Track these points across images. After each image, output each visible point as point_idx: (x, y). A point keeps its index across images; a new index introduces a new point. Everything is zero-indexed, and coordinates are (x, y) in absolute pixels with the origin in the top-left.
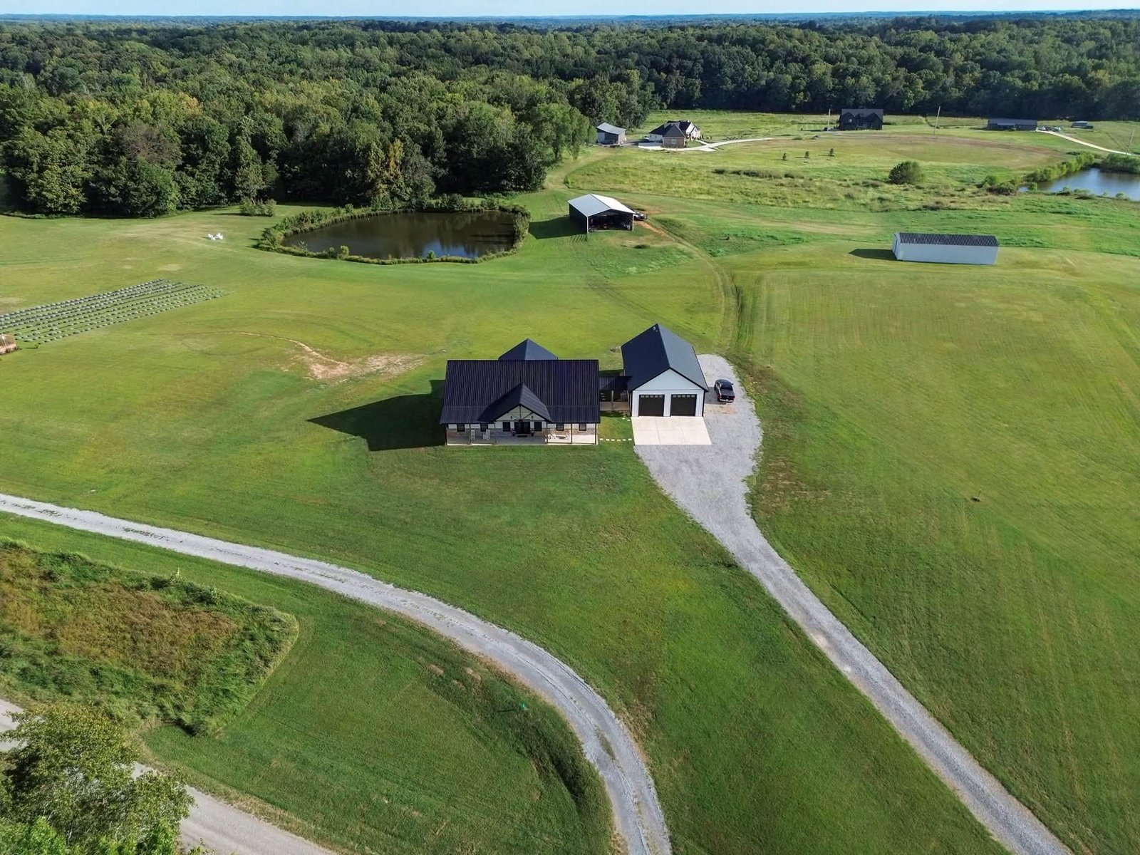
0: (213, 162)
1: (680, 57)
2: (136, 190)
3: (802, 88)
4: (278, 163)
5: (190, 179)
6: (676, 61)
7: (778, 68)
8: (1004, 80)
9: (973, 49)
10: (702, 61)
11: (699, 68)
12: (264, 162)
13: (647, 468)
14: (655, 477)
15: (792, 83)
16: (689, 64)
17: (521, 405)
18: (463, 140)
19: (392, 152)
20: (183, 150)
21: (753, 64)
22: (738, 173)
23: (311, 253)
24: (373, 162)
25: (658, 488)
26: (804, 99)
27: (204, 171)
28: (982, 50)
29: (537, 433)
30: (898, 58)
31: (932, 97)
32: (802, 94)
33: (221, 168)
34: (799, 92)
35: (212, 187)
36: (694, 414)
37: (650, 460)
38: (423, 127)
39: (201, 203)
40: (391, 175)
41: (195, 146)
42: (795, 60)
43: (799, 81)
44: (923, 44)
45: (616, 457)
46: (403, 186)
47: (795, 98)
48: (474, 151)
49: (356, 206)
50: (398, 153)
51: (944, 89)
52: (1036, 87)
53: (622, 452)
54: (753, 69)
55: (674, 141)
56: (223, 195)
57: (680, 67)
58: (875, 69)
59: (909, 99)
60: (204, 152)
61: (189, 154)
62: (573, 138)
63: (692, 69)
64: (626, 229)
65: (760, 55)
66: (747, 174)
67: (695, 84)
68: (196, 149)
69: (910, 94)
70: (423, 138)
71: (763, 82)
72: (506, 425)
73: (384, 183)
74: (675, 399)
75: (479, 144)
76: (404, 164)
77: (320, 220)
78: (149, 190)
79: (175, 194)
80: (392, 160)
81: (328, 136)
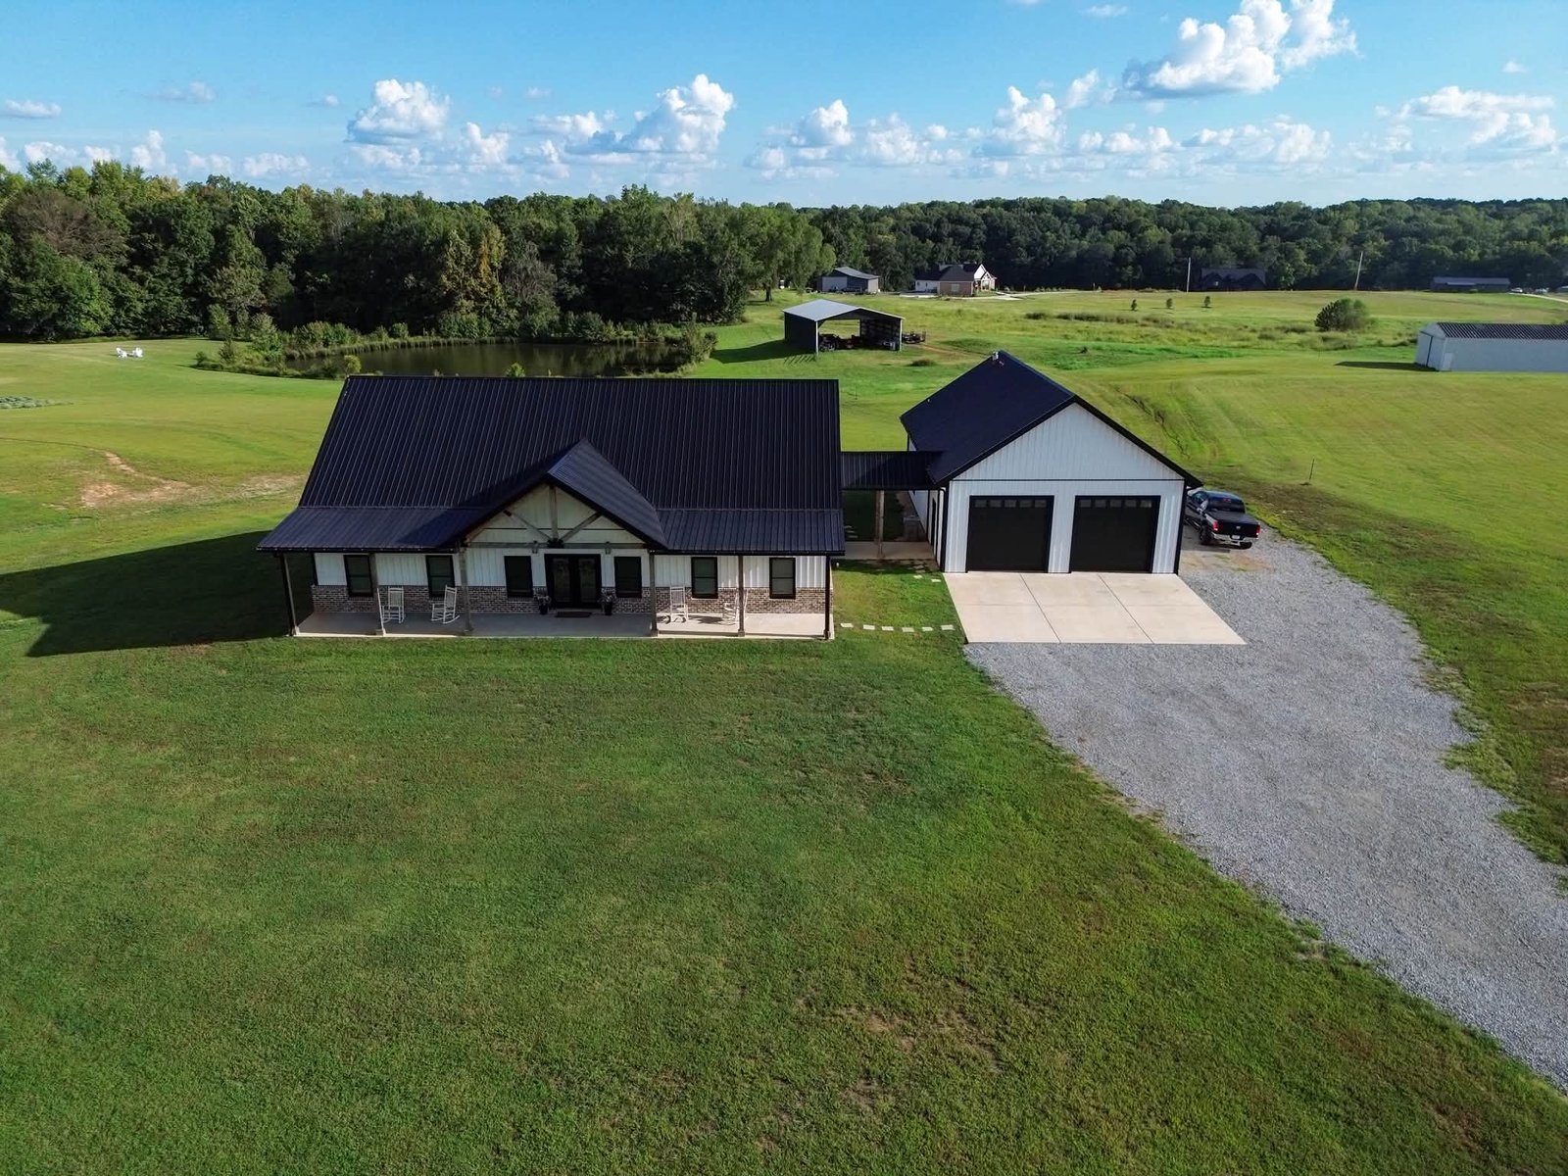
0: (183, 264)
1: (952, 222)
2: (24, 291)
3: (1130, 259)
4: (294, 269)
5: (134, 286)
6: (947, 228)
7: (1093, 236)
8: (1425, 248)
9: (1368, 217)
10: (984, 227)
11: (981, 235)
12: (271, 267)
13: (1028, 714)
14: (1070, 746)
15: (1115, 254)
16: (963, 229)
17: (554, 483)
18: (612, 242)
19: (484, 248)
20: (129, 243)
21: (1056, 231)
22: (1066, 317)
23: (290, 371)
24: (450, 263)
25: (1094, 788)
26: (1135, 274)
27: (163, 277)
28: (1381, 218)
29: (626, 604)
30: (1262, 228)
31: (1320, 273)
32: (1130, 267)
33: (196, 274)
34: (1126, 266)
35: (175, 304)
36: (1147, 567)
37: (1033, 689)
38: (546, 224)
39: (152, 327)
40: (483, 285)
41: (153, 236)
42: (1118, 227)
43: (1124, 251)
44: (1294, 214)
45: (903, 676)
46: (503, 304)
47: (1120, 274)
48: (629, 256)
49: (414, 331)
50: (495, 249)
51: (1336, 262)
52: (1475, 258)
53: (921, 664)
54: (1058, 237)
55: (955, 287)
56: (195, 318)
57: (953, 234)
58: (1234, 237)
59: (1286, 276)
60: (167, 247)
61: (141, 249)
62: (797, 258)
63: (971, 238)
64: (887, 348)
65: (1066, 221)
66: (1076, 318)
67: (975, 256)
68: (154, 241)
69: (1288, 268)
70: (546, 239)
71: (1074, 253)
72: (517, 569)
73: (468, 298)
74: (1088, 510)
75: (636, 247)
76: (505, 272)
77: (341, 343)
78: (48, 293)
79: (100, 305)
80: (485, 260)
81: (381, 224)
